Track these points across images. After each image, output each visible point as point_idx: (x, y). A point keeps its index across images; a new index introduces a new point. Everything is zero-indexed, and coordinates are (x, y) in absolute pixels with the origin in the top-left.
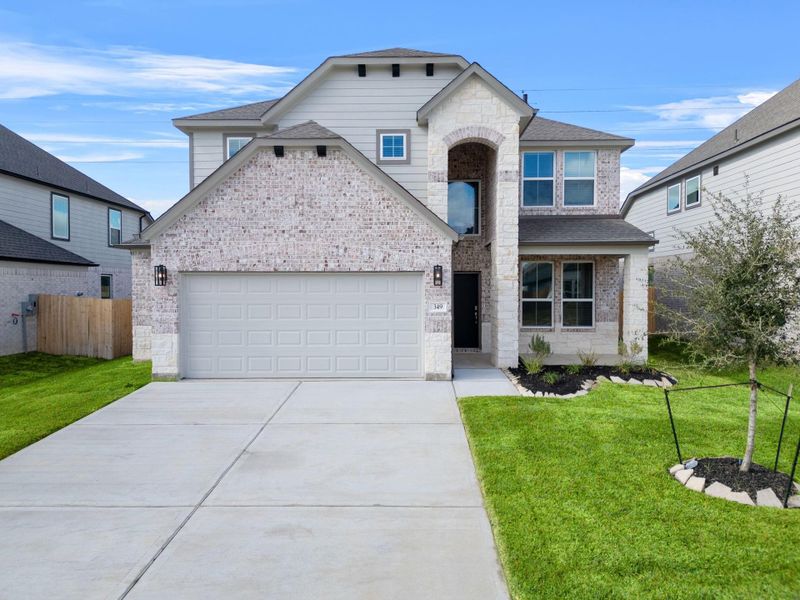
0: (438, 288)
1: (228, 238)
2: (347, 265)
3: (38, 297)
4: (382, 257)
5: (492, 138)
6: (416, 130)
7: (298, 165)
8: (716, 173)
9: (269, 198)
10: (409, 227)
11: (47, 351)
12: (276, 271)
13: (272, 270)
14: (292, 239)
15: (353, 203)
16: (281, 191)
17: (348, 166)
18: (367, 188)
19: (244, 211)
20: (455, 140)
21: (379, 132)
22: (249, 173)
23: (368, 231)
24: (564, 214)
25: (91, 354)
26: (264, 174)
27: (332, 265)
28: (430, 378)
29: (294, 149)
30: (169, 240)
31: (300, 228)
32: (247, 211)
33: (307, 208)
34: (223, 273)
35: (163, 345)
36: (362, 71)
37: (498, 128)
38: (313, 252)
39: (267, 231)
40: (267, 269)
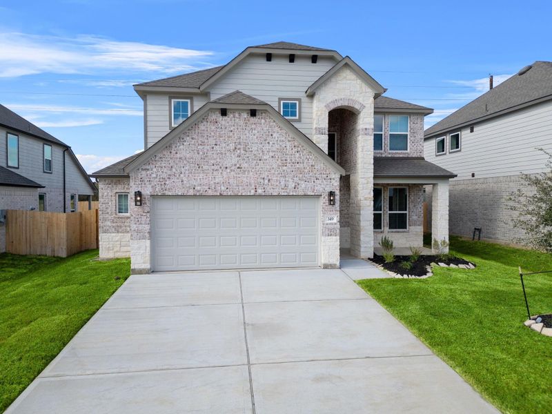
0: (331, 206)
1: (187, 172)
2: (270, 191)
3: (7, 211)
4: (293, 186)
5: (357, 107)
6: (305, 100)
7: (236, 122)
8: (472, 131)
9: (216, 145)
10: (312, 166)
11: (14, 253)
12: (221, 195)
13: (219, 194)
14: (232, 173)
15: (275, 150)
16: (225, 140)
17: (271, 124)
18: (283, 139)
19: (198, 153)
20: (333, 107)
21: (280, 99)
22: (202, 127)
23: (285, 168)
24: (390, 156)
25: (49, 253)
26: (213, 128)
27: (260, 191)
28: (326, 267)
29: (234, 111)
30: (144, 173)
31: (238, 166)
32: (201, 153)
33: (243, 152)
34: (183, 196)
35: (139, 248)
36: (269, 57)
37: (361, 100)
38: (247, 182)
39: (215, 167)
40: (215, 194)
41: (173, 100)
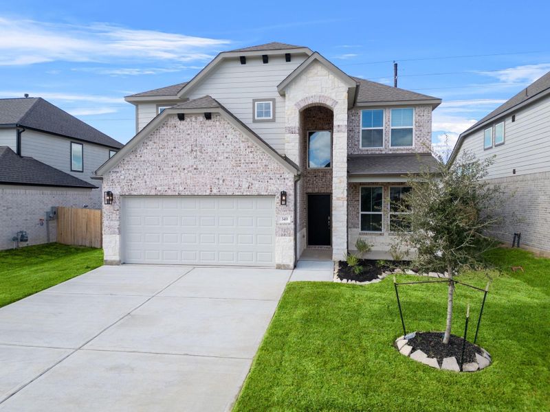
0: (284, 206)
1: (150, 174)
2: (225, 191)
3: (57, 208)
4: (247, 186)
5: (329, 103)
6: (279, 99)
7: (194, 125)
8: (513, 121)
9: (175, 148)
10: (265, 166)
11: (63, 242)
12: (179, 195)
13: (177, 194)
14: (189, 174)
15: (228, 150)
16: (182, 143)
17: (226, 126)
18: (237, 140)
19: (160, 156)
20: (303, 105)
21: (254, 101)
22: (163, 132)
23: (239, 168)
24: (391, 153)
25: (88, 245)
26: (172, 132)
27: (215, 191)
28: (279, 267)
29: (191, 115)
30: (114, 175)
31: (195, 167)
32: (162, 156)
33: (199, 153)
34: (147, 196)
35: (110, 242)
36: (243, 60)
37: (333, 96)
38: (202, 183)
39: (174, 169)
40: (174, 194)
41: (159, 108)
